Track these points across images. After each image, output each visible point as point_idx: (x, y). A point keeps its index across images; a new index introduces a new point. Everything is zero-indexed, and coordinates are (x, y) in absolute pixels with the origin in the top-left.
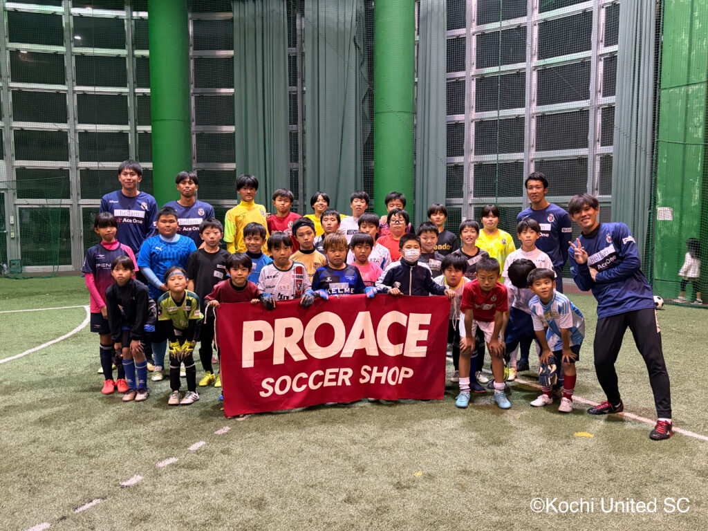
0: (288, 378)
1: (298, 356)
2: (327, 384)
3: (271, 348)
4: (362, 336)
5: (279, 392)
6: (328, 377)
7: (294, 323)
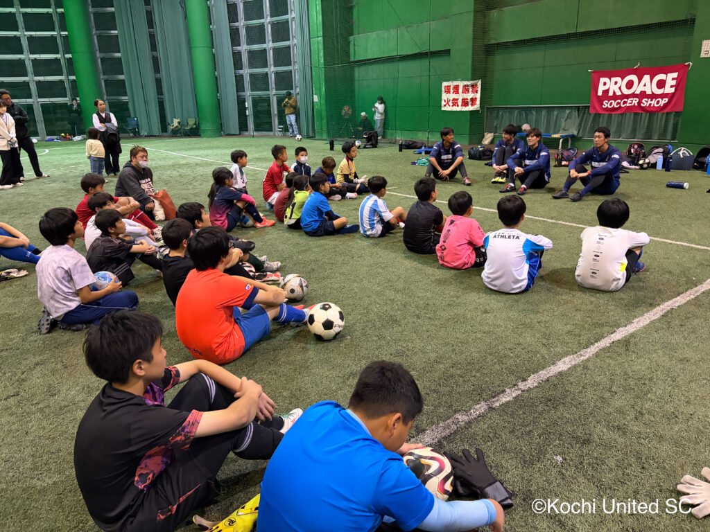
0: (613, 101)
1: (618, 93)
2: (628, 105)
3: (609, 89)
4: (645, 85)
5: (609, 107)
6: (629, 102)
7: (618, 79)
